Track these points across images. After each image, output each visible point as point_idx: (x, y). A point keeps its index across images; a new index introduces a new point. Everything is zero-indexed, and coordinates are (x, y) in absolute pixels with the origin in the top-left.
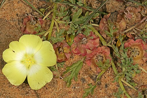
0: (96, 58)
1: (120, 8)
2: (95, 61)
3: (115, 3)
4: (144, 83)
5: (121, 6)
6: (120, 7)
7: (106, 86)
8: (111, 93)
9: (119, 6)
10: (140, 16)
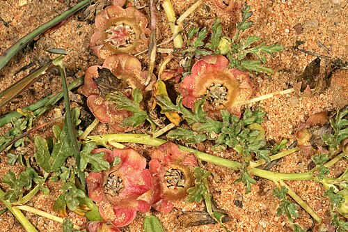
0: (168, 185)
1: (81, 33)
2: (173, 191)
3: (59, 34)
4: (290, 120)
5: (79, 27)
6: (78, 31)
7: (239, 204)
8: (261, 205)
9: (73, 32)
10: (138, 14)
